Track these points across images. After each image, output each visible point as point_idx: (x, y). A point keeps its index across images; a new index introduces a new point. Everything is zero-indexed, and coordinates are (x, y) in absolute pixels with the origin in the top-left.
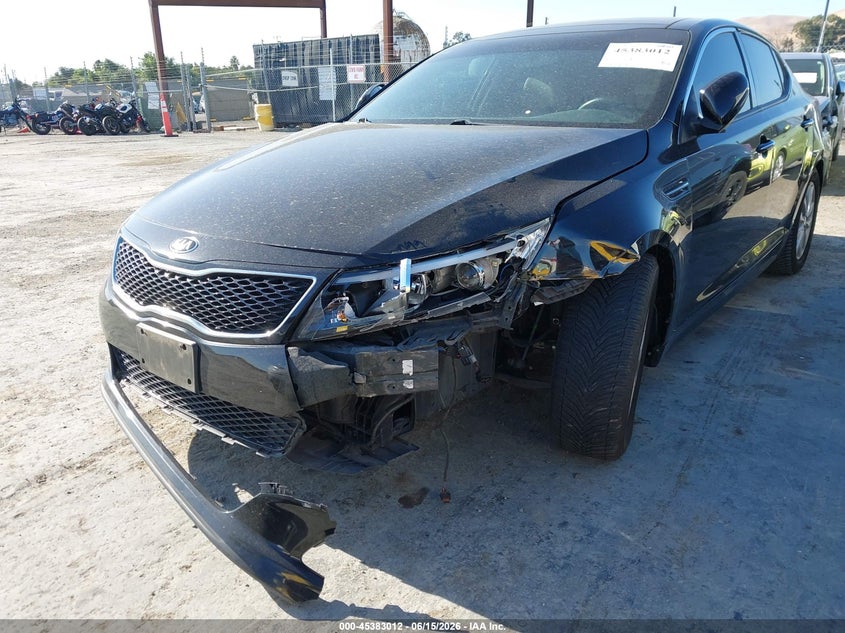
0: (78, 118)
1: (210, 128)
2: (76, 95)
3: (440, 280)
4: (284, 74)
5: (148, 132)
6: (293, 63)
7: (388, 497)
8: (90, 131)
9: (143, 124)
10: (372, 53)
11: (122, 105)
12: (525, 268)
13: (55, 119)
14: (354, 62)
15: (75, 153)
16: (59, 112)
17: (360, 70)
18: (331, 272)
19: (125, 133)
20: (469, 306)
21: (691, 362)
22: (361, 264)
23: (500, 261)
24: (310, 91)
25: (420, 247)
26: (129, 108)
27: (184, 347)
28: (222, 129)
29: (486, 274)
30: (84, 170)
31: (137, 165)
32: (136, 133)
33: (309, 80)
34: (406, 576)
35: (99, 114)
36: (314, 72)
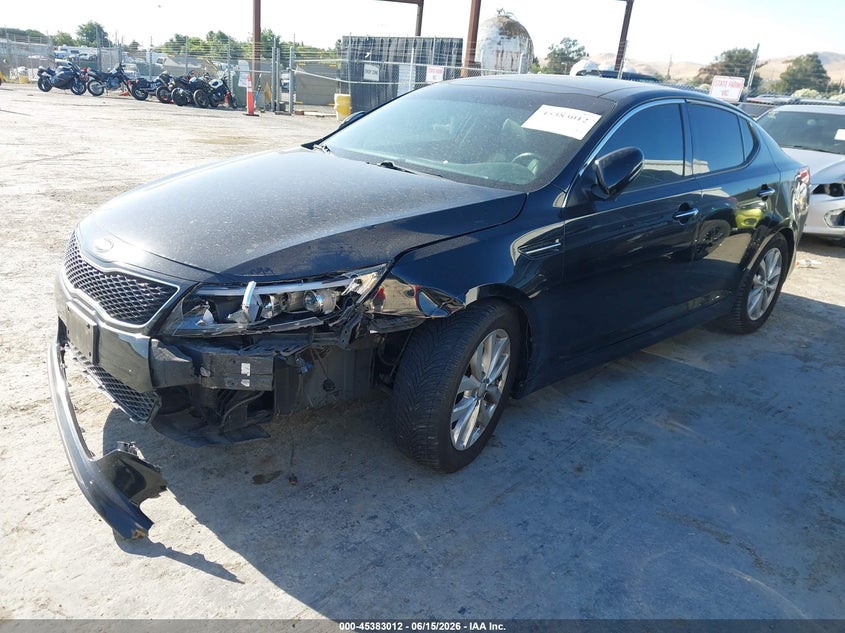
0: (172, 89)
1: (292, 110)
2: (177, 65)
3: (293, 301)
4: (366, 67)
5: (235, 108)
6: (376, 57)
7: (246, 473)
8: (181, 101)
9: (231, 100)
10: (454, 57)
11: (214, 81)
12: (359, 301)
13: (154, 87)
14: (435, 64)
15: (158, 123)
16: (158, 81)
17: (440, 72)
18: (193, 283)
19: (214, 107)
20: (305, 326)
21: (585, 402)
22: (217, 281)
23: (338, 293)
24: (390, 87)
25: (269, 274)
26: (220, 84)
27: (89, 326)
28: (302, 113)
29: (325, 302)
30: (157, 142)
31: (206, 142)
32: (223, 108)
33: (390, 76)
34: (222, 535)
35: (191, 87)
36: (396, 68)
